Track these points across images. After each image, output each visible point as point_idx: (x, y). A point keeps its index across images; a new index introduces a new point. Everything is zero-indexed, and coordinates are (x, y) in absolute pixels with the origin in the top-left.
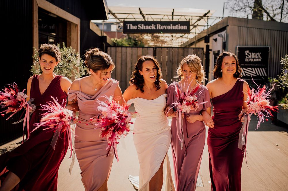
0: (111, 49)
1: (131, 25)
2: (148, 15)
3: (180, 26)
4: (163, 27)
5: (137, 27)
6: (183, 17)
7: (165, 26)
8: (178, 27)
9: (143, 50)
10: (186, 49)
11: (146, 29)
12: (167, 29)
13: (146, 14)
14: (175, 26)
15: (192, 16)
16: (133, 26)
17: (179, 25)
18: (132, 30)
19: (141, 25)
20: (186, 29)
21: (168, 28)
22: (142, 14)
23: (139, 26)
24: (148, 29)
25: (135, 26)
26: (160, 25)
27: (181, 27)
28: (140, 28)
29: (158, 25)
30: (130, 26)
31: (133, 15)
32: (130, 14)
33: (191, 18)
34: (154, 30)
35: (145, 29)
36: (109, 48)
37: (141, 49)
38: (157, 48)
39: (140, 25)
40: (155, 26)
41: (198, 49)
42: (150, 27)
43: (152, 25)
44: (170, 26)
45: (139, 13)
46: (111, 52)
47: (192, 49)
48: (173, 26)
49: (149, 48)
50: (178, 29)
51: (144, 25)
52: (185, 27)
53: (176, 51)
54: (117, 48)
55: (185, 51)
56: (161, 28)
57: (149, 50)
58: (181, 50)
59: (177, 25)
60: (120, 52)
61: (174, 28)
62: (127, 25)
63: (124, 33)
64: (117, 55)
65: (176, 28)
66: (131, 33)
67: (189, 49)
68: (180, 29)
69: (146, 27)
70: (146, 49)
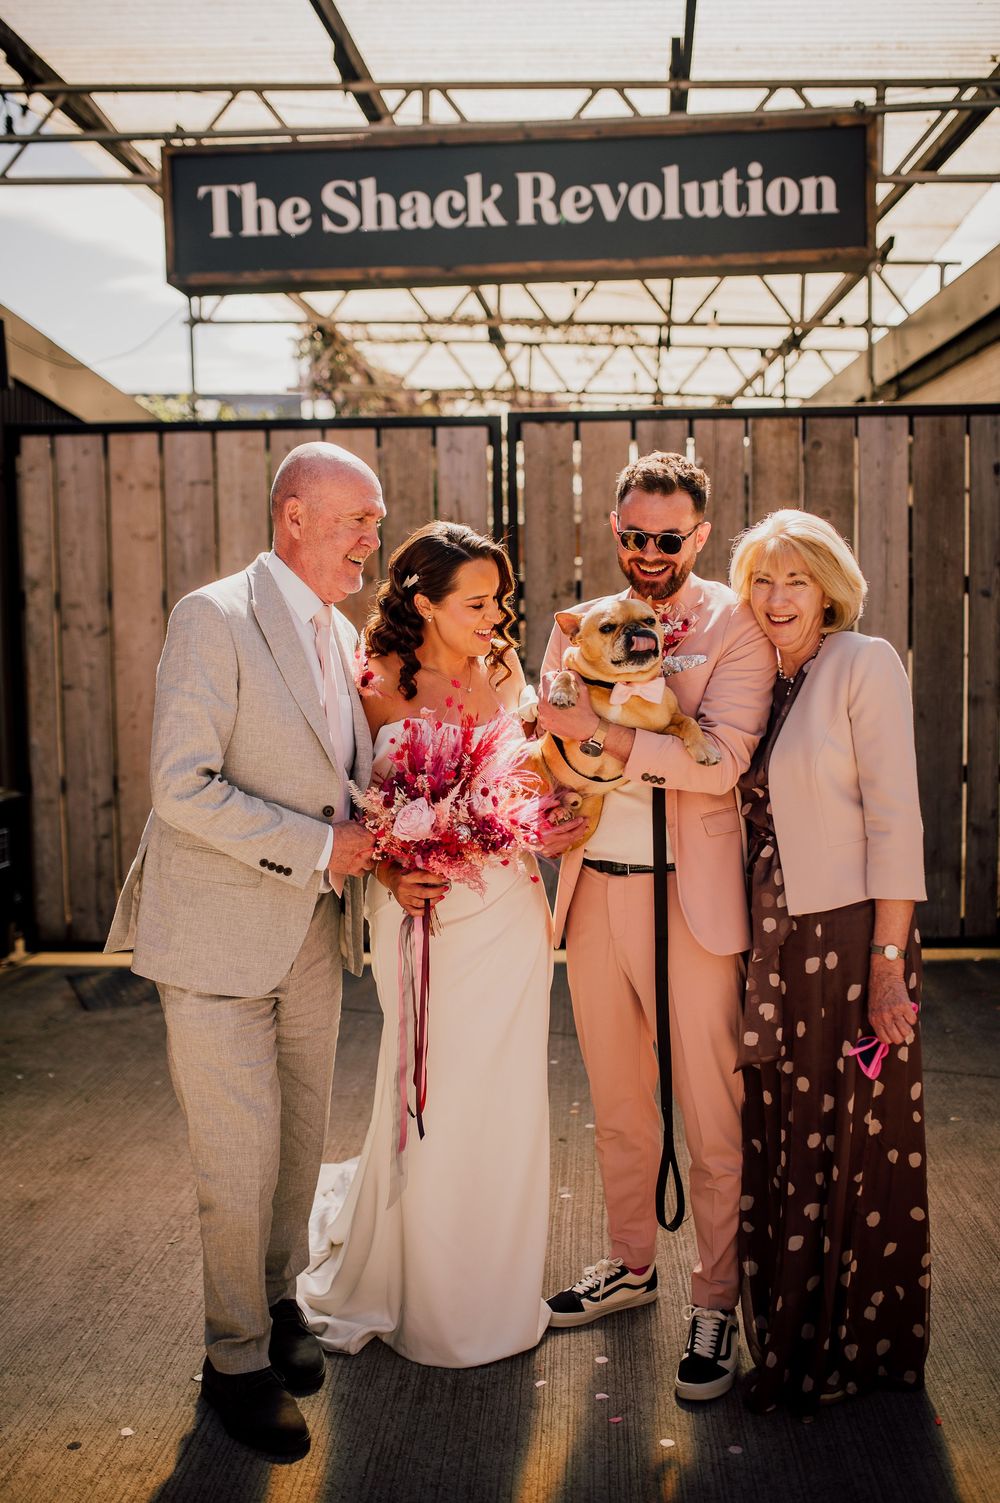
0: (53, 452)
1: (248, 191)
2: (425, 88)
3: (766, 179)
4: (587, 198)
5: (305, 208)
6: (785, 101)
7: (603, 191)
8: (743, 196)
9: (385, 444)
10: (832, 429)
11: (407, 222)
12: (625, 210)
13: (409, 88)
14: (711, 188)
15: (881, 85)
16: (268, 205)
17: (755, 169)
18: (261, 241)
19: (351, 187)
20: (830, 206)
21: (636, 209)
22: (360, 87)
23: (329, 197)
24: (425, 222)
25: (288, 205)
26: (548, 183)
27: (774, 187)
28: (340, 220)
29: (525, 180)
30: (235, 204)
31: (271, 96)
32: (243, 95)
33: (868, 97)
34: (488, 228)
35: (389, 224)
36: (33, 447)
37: (365, 438)
38: (529, 429)
39: (341, 192)
40: (496, 190)
41: (956, 422)
42: (442, 200)
43: (464, 192)
44: (653, 191)
45: (334, 75)
46: (57, 485)
47: (903, 421)
48: (691, 189)
49: (442, 432)
50: (739, 208)
51: (379, 190)
52: (819, 188)
53: (724, 452)
54: (113, 439)
55: (822, 451)
56: (559, 211)
57: (449, 450)
58: (778, 434)
59: (727, 169)
60: (148, 486)
61: (701, 206)
62: (202, 191)
63: (173, 276)
64: (118, 517)
65: (721, 201)
66: (248, 277)
67: (862, 420)
68: (765, 206)
69: (406, 201)
70: (414, 437)
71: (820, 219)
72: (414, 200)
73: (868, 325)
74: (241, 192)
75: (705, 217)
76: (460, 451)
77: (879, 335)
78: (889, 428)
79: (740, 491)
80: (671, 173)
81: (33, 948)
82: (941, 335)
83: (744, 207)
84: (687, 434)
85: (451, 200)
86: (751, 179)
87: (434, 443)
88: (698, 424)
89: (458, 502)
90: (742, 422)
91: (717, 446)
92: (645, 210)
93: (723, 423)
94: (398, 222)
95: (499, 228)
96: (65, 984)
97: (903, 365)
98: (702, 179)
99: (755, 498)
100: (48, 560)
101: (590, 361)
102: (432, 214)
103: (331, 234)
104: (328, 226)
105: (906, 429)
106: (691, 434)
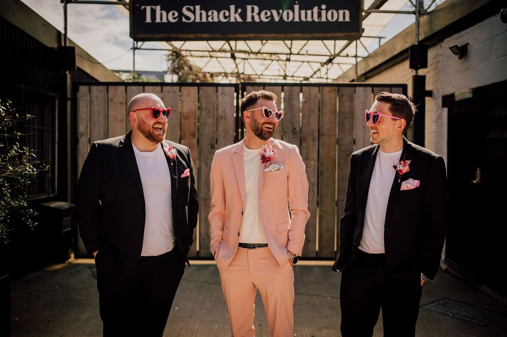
0: (90, 91)
1: (158, 8)
3: (327, 10)
4: (269, 14)
5: (176, 14)
7: (274, 12)
8: (320, 15)
9: (201, 92)
10: (347, 91)
11: (210, 19)
12: (281, 18)
14: (309, 12)
16: (164, 13)
17: (324, 7)
18: (161, 24)
19: (192, 8)
20: (347, 19)
21: (285, 18)
23: (185, 11)
24: (216, 20)
25: (171, 13)
26: (256, 9)
27: (330, 12)
28: (188, 18)
29: (249, 8)
30: (153, 12)
34: (236, 22)
35: (204, 20)
36: (83, 89)
37: (194, 90)
38: (248, 88)
39: (188, 9)
40: (240, 10)
41: (387, 89)
42: (222, 13)
43: (229, 10)
44: (290, 12)
46: (91, 102)
47: (370, 89)
48: (303, 12)
49: (219, 88)
50: (318, 19)
51: (201, 9)
52: (344, 14)
53: (312, 97)
54: (110, 87)
55: (344, 98)
56: (260, 18)
57: (222, 94)
58: (330, 92)
59: (315, 6)
60: (121, 103)
61: (306, 18)
62: (143, 7)
63: (132, 35)
64: (111, 113)
65: (312, 16)
66: (157, 36)
67: (357, 88)
68: (327, 19)
69: (210, 13)
70: (211, 90)
71: (344, 23)
72: (213, 13)
73: (356, 56)
74: (156, 8)
75: (307, 21)
76: (225, 95)
77: (359, 59)
78: (366, 91)
79: (317, 110)
80: (297, 7)
81: (77, 257)
82: (380, 60)
83: (320, 19)
84: (299, 91)
85: (225, 13)
86: (323, 10)
87: (217, 92)
88: (304, 88)
89: (224, 111)
90: (318, 88)
91: (310, 95)
92: (288, 18)
93: (312, 88)
94: (207, 19)
95: (240, 22)
96: (88, 270)
97: (367, 70)
98: (307, 9)
99: (322, 113)
100: (87, 127)
101: (264, 65)
102: (218, 17)
103: (185, 22)
104: (184, 20)
105: (371, 91)
106: (301, 91)
